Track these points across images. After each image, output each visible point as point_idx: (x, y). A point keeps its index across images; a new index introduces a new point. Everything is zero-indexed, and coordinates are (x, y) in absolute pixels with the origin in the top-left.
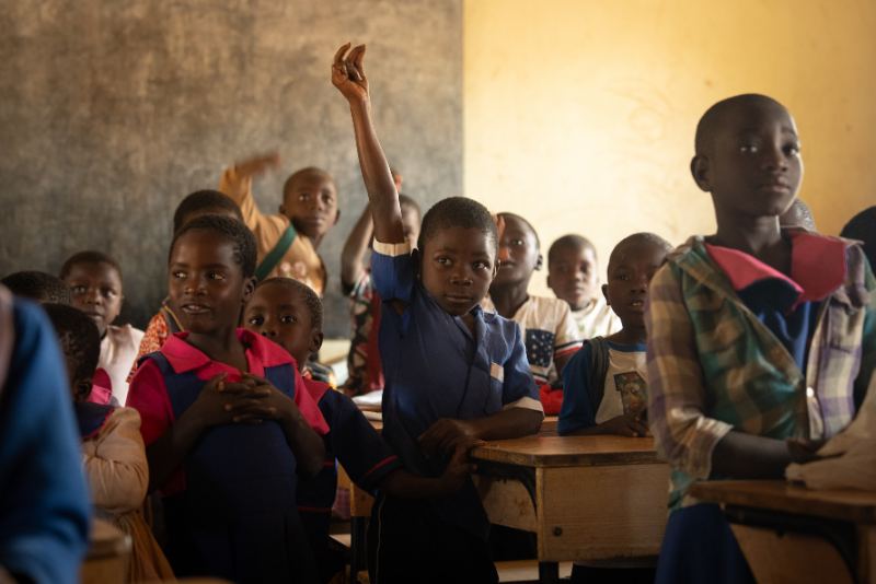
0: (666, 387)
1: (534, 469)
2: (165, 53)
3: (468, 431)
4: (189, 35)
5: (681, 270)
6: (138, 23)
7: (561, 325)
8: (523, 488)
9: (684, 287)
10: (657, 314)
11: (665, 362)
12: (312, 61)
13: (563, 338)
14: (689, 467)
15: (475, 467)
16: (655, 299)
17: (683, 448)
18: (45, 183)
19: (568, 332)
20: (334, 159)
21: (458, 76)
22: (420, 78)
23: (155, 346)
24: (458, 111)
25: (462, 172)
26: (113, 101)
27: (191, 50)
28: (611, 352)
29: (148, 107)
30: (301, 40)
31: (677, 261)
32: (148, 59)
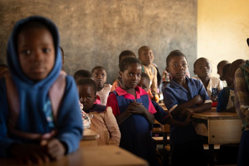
0: (240, 100)
1: (207, 120)
2: (121, 16)
3: (191, 111)
4: (127, 11)
5: (243, 69)
6: (115, 9)
7: (219, 85)
8: (205, 125)
9: (244, 73)
10: (237, 81)
11: (239, 93)
12: (158, 17)
13: (220, 89)
14: (246, 121)
15: (193, 120)
16: (236, 77)
17: (245, 115)
18: (92, 49)
19: (220, 87)
20: (163, 42)
21: (196, 20)
22: (186, 21)
23: (114, 89)
24: (196, 29)
25: (197, 45)
26: (108, 29)
27: (128, 15)
28: (231, 90)
29: (117, 30)
30: (155, 12)
31: (242, 67)
32: (117, 18)
